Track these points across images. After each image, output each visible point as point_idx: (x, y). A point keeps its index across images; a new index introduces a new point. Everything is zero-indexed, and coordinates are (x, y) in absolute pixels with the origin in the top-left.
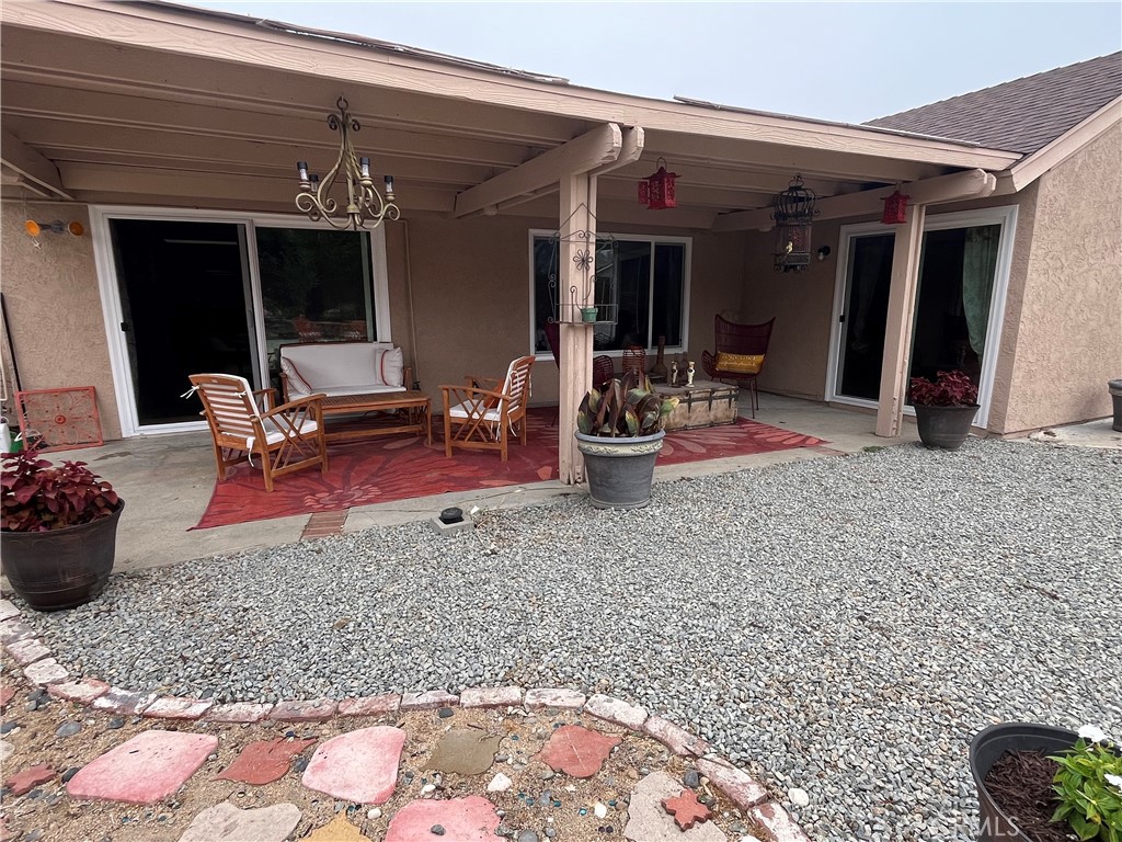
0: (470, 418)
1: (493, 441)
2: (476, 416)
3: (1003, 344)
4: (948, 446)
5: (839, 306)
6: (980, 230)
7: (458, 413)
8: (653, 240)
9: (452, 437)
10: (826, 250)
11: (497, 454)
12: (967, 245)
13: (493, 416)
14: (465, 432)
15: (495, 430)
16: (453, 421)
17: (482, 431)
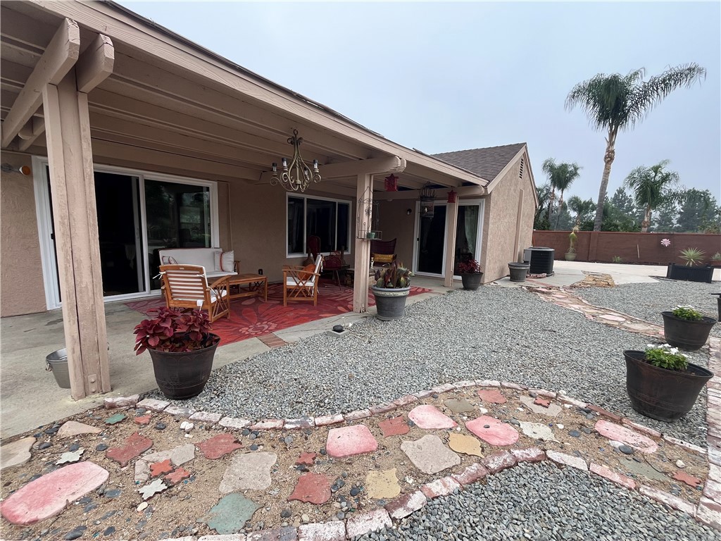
0: (298, 286)
1: (310, 296)
2: (301, 284)
3: (482, 250)
4: (474, 289)
5: (417, 234)
6: (470, 207)
7: (291, 283)
8: (337, 201)
9: (287, 296)
10: (410, 210)
11: (311, 303)
12: (466, 212)
13: (309, 284)
14: (295, 292)
15: (311, 291)
16: (288, 287)
17: (305, 292)
